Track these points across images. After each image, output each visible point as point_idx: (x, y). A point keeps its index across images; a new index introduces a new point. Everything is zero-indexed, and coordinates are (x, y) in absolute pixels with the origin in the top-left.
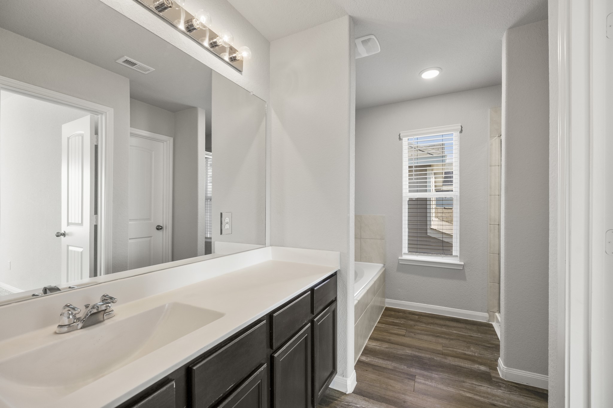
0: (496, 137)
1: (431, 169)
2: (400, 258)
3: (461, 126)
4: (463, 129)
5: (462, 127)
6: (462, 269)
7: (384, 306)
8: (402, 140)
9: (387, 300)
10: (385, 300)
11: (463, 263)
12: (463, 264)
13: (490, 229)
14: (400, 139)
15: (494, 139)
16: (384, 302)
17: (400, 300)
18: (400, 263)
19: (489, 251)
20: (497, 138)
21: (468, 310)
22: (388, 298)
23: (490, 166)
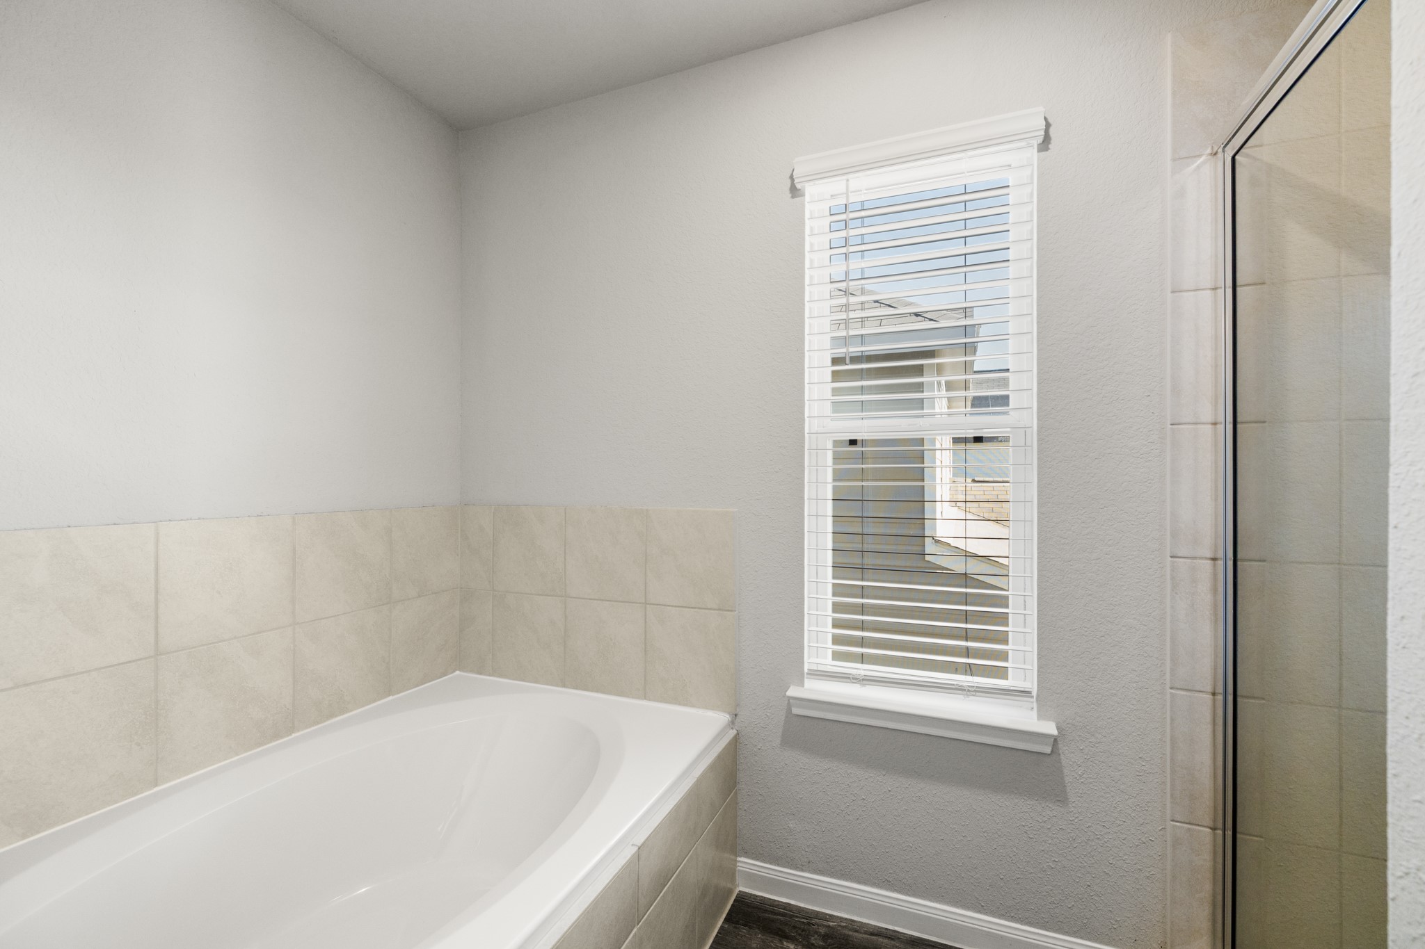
0: (1202, 159)
1: (933, 364)
2: (793, 692)
3: (1045, 119)
4: (1052, 131)
5: (1048, 125)
6: (1048, 750)
7: (729, 885)
8: (803, 195)
9: (745, 863)
10: (736, 861)
11: (1050, 728)
12: (1055, 732)
13: (1173, 578)
14: (795, 191)
15: (1196, 165)
16: (732, 874)
17: (796, 868)
18: (795, 711)
19: (1168, 676)
20: (1204, 163)
21: (1074, 934)
22: (747, 854)
23: (1173, 292)
